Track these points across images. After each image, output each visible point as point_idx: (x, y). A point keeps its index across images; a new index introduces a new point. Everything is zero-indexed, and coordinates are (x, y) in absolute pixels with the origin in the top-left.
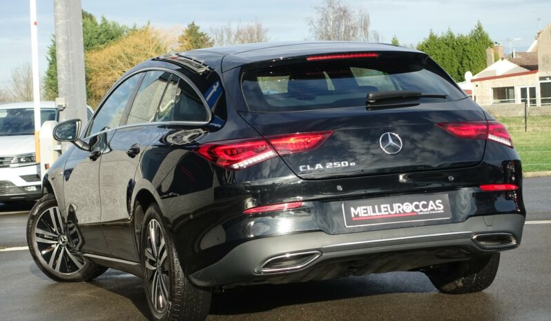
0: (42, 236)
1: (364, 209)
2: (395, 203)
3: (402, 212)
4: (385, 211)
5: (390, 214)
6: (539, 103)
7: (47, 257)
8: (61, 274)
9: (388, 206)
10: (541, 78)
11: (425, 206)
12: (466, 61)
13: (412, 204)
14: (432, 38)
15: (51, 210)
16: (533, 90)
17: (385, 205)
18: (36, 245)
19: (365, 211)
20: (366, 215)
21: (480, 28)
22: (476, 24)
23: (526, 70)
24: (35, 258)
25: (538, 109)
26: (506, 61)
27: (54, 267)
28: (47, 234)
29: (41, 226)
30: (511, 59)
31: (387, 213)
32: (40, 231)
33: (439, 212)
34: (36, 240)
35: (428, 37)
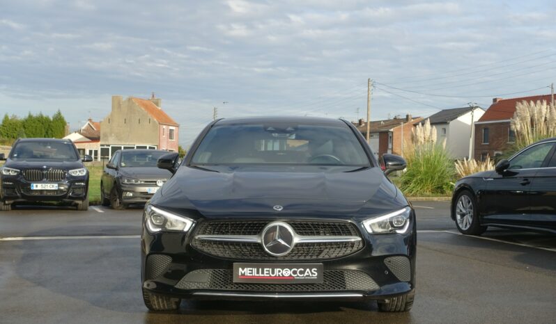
6: (99, 159)
10: (101, 145)
12: (50, 132)
14: (30, 116)
16: (96, 152)
21: (59, 114)
22: (57, 111)
23: (89, 140)
25: (99, 162)
26: (77, 134)
30: (80, 132)
35: (27, 115)
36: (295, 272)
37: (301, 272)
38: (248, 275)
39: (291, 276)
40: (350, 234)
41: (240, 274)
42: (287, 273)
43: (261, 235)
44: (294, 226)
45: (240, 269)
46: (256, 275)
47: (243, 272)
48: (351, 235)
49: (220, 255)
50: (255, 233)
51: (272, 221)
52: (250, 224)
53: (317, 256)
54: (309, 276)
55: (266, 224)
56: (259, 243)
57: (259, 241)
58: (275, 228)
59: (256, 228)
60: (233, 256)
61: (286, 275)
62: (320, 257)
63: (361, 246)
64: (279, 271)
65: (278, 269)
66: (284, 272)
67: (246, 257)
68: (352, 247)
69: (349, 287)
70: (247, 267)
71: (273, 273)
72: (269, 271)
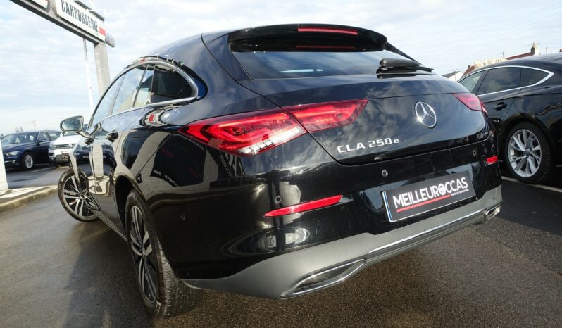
0: (69, 194)
1: (406, 197)
2: (431, 185)
3: (439, 195)
4: (425, 197)
5: (429, 199)
7: (73, 207)
8: (83, 218)
9: (426, 189)
11: (455, 186)
13: (444, 184)
15: (73, 177)
17: (423, 190)
18: (65, 200)
19: (407, 199)
20: (408, 204)
24: (66, 208)
27: (78, 213)
28: (72, 193)
29: (67, 188)
31: (426, 199)
32: (67, 191)
33: (466, 190)
34: (65, 197)
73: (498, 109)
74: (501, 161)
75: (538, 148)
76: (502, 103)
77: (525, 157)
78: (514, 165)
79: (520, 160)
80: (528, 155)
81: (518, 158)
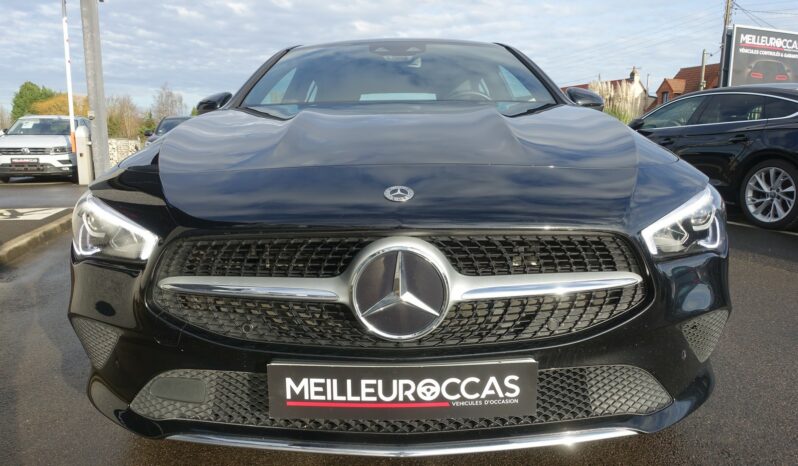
36: (453, 389)
37: (471, 388)
38: (313, 397)
39: (441, 398)
40: (612, 266)
41: (289, 396)
42: (429, 390)
43: (347, 279)
44: (450, 248)
45: (289, 382)
46: (337, 398)
47: (297, 390)
48: (615, 269)
49: (232, 333)
50: (331, 272)
51: (381, 235)
52: (314, 245)
53: (517, 332)
54: (496, 396)
55: (362, 246)
56: (341, 304)
57: (343, 299)
58: (391, 257)
59: (333, 259)
60: (270, 338)
61: (429, 398)
62: (526, 335)
63: (639, 296)
64: (407, 387)
65: (402, 382)
66: (421, 389)
67: (306, 342)
68: (615, 302)
69: (599, 408)
70: (309, 377)
71: (388, 391)
72: (375, 387)
73: (735, 142)
74: (733, 203)
75: (791, 189)
76: (743, 136)
77: (769, 199)
78: (752, 209)
79: (761, 203)
80: (773, 197)
81: (758, 201)
